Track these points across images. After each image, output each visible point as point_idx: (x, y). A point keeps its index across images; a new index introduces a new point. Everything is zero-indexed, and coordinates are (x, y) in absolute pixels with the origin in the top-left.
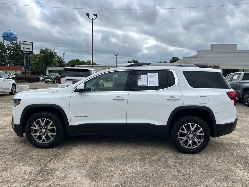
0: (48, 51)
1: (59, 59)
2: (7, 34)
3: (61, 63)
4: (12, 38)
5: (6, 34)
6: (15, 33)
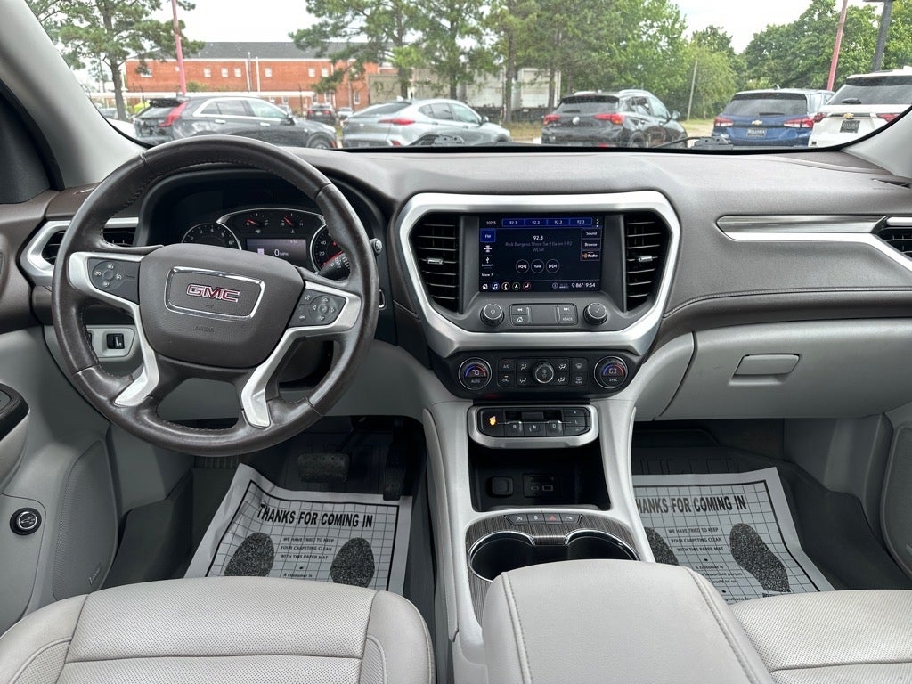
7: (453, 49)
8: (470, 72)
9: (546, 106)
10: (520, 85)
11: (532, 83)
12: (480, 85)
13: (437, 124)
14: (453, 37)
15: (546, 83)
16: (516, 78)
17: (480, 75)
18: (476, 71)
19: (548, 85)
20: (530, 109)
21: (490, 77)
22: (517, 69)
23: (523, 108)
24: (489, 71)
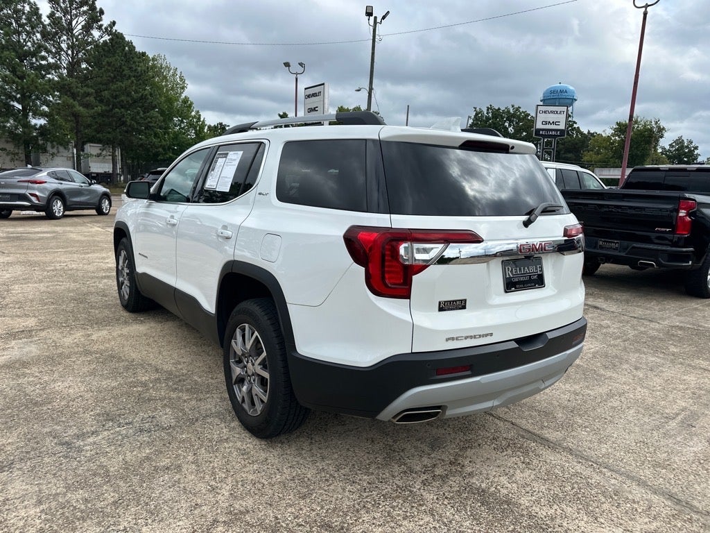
0: (638, 127)
1: (683, 146)
2: (553, 91)
3: (686, 159)
4: (561, 101)
5: (551, 92)
6: (571, 88)
7: (27, 125)
8: (44, 144)
9: (111, 172)
10: (89, 156)
11: (98, 155)
12: (53, 155)
13: (61, 184)
14: (26, 116)
15: (110, 155)
16: (83, 151)
17: (53, 147)
18: (49, 144)
19: (111, 157)
20: (98, 174)
21: (61, 149)
22: (84, 143)
23: (92, 173)
24: (61, 145)
